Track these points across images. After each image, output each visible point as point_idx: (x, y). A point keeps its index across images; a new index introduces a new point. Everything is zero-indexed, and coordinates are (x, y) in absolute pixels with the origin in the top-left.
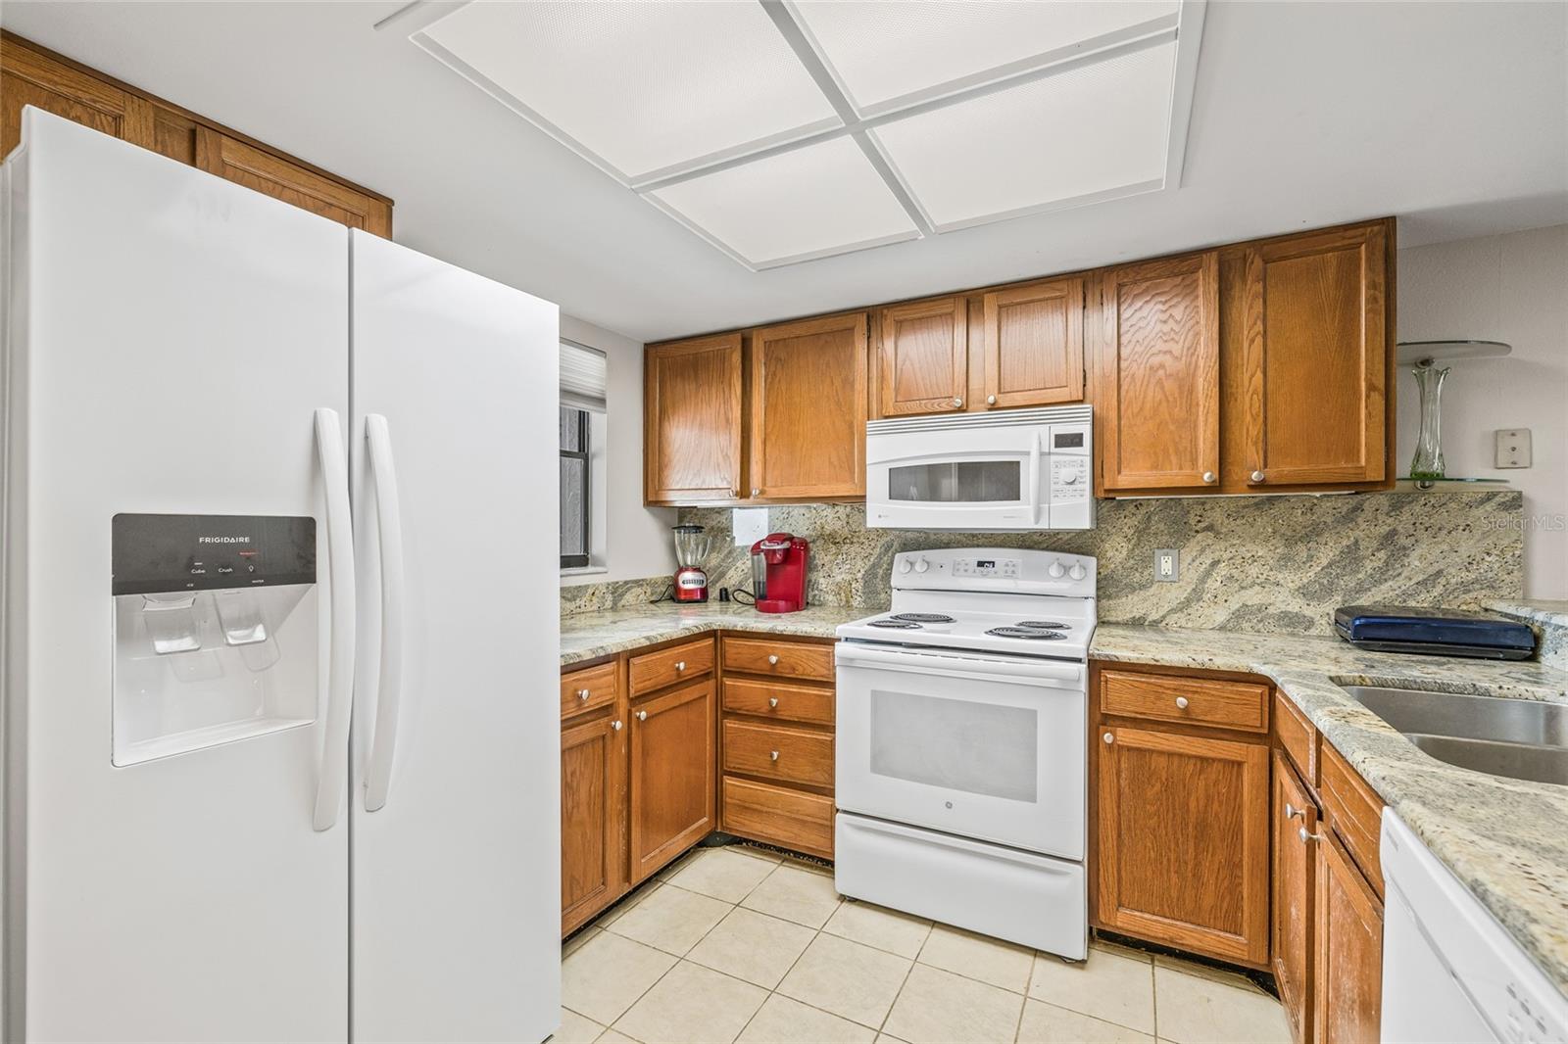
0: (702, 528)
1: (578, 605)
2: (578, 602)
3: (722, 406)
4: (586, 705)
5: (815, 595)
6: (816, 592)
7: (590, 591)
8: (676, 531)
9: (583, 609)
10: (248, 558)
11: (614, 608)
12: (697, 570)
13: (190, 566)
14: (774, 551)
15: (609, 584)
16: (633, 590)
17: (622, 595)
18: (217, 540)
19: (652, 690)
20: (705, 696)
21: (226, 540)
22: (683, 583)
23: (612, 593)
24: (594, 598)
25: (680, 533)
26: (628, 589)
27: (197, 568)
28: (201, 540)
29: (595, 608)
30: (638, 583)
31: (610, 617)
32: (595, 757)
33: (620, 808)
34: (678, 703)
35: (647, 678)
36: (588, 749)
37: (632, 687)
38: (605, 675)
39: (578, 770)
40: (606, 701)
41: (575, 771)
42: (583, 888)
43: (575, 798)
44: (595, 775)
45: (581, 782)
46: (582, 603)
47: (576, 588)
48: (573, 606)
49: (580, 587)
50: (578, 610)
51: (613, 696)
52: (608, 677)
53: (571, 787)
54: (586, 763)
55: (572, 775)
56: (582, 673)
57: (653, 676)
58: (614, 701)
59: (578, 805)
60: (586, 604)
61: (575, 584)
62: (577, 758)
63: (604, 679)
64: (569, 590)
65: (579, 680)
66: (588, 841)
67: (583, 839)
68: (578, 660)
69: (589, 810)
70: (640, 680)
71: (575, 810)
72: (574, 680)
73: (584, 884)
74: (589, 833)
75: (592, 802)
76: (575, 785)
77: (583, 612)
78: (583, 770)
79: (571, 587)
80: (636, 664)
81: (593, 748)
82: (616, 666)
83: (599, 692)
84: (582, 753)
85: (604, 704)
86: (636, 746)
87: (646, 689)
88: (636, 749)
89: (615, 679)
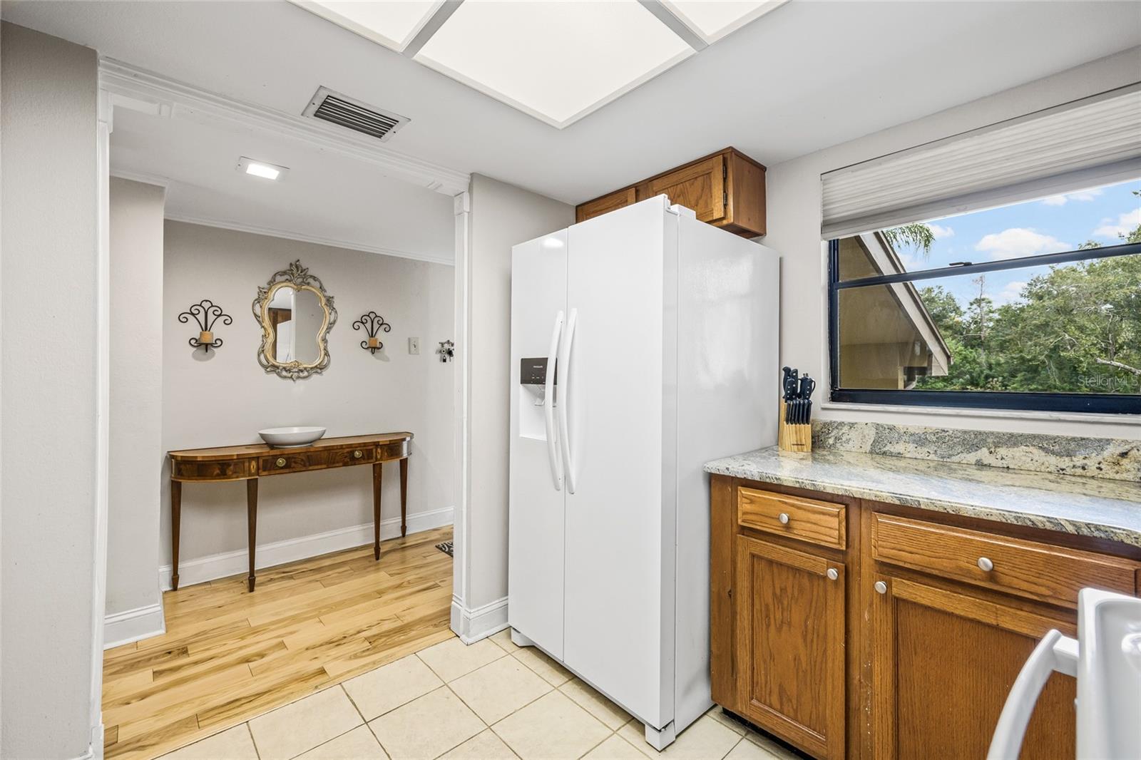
4: (793, 532)
32: (813, 591)
33: (862, 680)
34: (991, 620)
35: (907, 548)
36: (803, 578)
37: (875, 547)
38: (824, 514)
39: (789, 590)
40: (826, 542)
41: (785, 589)
42: (796, 711)
43: (785, 614)
44: (813, 611)
45: (793, 606)
46: (1092, 464)
47: (1073, 439)
48: (1065, 462)
49: (1082, 439)
50: (1079, 471)
51: (836, 541)
52: (827, 516)
53: (780, 602)
54: (801, 591)
55: (781, 590)
56: (790, 498)
57: (921, 551)
58: (841, 548)
59: (789, 624)
60: (1101, 465)
61: (1071, 434)
62: (788, 578)
63: (822, 517)
64: (1055, 440)
65: (786, 503)
66: (803, 671)
67: (796, 662)
68: (776, 482)
69: (805, 640)
70: (889, 544)
71: (785, 628)
72: (780, 501)
73: (797, 707)
74: (804, 665)
75: (809, 637)
76: (785, 603)
77: (1093, 477)
78: (796, 594)
79: (1058, 436)
80: (881, 522)
81: (809, 580)
82: (844, 510)
83: (814, 527)
84: (794, 577)
85: (823, 544)
86: (878, 621)
87: (905, 562)
88: (879, 624)
89: (840, 523)
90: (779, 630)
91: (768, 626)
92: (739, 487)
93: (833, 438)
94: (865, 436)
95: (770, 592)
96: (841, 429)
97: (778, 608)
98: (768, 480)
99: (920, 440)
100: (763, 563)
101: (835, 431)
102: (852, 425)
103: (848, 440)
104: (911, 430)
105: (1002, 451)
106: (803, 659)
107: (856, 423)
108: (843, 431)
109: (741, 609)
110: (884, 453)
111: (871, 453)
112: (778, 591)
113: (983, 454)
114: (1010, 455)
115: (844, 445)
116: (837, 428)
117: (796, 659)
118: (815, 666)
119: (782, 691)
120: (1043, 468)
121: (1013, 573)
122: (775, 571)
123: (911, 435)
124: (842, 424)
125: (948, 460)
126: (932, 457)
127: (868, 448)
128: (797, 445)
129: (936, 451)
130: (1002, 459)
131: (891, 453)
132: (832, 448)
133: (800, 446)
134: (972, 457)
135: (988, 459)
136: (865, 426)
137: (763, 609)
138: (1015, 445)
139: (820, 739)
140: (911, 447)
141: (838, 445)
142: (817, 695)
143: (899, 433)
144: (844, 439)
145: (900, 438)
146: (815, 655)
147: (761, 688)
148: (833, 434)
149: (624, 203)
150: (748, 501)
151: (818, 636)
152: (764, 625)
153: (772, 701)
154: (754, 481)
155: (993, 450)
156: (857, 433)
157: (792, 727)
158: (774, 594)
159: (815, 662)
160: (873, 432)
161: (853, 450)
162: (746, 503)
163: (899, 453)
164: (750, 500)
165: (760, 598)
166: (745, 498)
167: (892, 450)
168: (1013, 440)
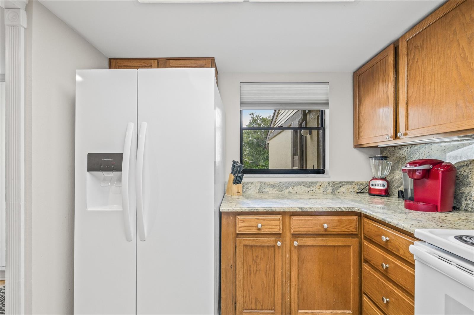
0: (388, 157)
1: (312, 189)
2: (312, 188)
3: (385, 89)
4: (263, 230)
5: (468, 204)
6: (469, 202)
7: (319, 184)
8: (371, 159)
9: (314, 191)
10: (112, 164)
11: (333, 193)
12: (384, 179)
13: (101, 166)
14: (414, 171)
15: (330, 182)
16: (345, 186)
17: (338, 188)
18: (106, 159)
19: (305, 233)
20: (349, 246)
21: (108, 159)
22: (372, 185)
23: (332, 186)
24: (320, 187)
25: (372, 160)
26: (342, 185)
27: (102, 166)
28: (103, 159)
29: (322, 191)
30: (349, 183)
31: (330, 196)
32: (269, 253)
33: (286, 281)
34: (325, 244)
35: (302, 227)
36: (265, 249)
37: (292, 229)
38: (274, 220)
39: (259, 256)
40: (275, 231)
41: (258, 256)
42: (262, 306)
43: (258, 267)
44: (269, 261)
45: (261, 262)
46: (314, 189)
47: (311, 182)
48: (309, 189)
49: (312, 182)
50: (312, 191)
51: (279, 230)
52: (275, 221)
53: (256, 262)
54: (264, 254)
55: (256, 257)
56: (260, 216)
57: (306, 227)
58: (280, 233)
59: (260, 270)
60: (316, 189)
61: (310, 181)
62: (259, 251)
63: (273, 222)
64: (307, 183)
65: (259, 219)
66: (265, 288)
67: (262, 285)
68: (256, 211)
69: (266, 274)
70: (297, 227)
71: (258, 272)
72: (256, 219)
73: (263, 304)
74: (265, 284)
75: (268, 272)
76: (258, 262)
77: (314, 193)
78: (262, 257)
79: (307, 182)
80: (294, 219)
81: (268, 249)
82: (281, 217)
83: (270, 227)
84: (261, 250)
85: (273, 232)
86: (293, 256)
87: (301, 232)
88: (293, 258)
89: (280, 223)
90: (255, 274)
91: (250, 274)
92: (237, 216)
93: (245, 189)
94: (256, 187)
95: (251, 259)
96: (248, 185)
97: (255, 265)
98: (252, 211)
99: (273, 186)
100: (248, 247)
101: (246, 186)
102: (252, 183)
103: (251, 189)
104: (271, 183)
105: (295, 188)
106: (265, 282)
107: (253, 182)
108: (249, 185)
109: (239, 272)
110: (263, 192)
111: (258, 193)
112: (255, 258)
113: (290, 189)
114: (297, 189)
115: (249, 191)
116: (247, 184)
117: (263, 284)
118: (270, 283)
119: (256, 299)
120: (304, 192)
121: (332, 227)
122: (253, 250)
123: (271, 185)
124: (248, 183)
125: (281, 192)
126: (277, 192)
127: (257, 191)
128: (237, 193)
129: (278, 190)
130: (295, 190)
131: (265, 192)
132: (245, 192)
133: (238, 193)
134: (287, 191)
135: (292, 191)
136: (256, 183)
137: (248, 268)
138: (298, 185)
139: (272, 312)
140: (271, 189)
141: (247, 191)
142: (271, 294)
143: (267, 185)
144: (249, 189)
145: (267, 186)
146: (270, 278)
147: (247, 303)
148: (245, 187)
149: (150, 67)
150: (242, 221)
151: (271, 270)
152: (249, 274)
153: (252, 307)
154: (246, 212)
155: (293, 187)
156: (254, 186)
157: (262, 313)
158: (253, 260)
159: (270, 282)
160: (259, 185)
161: (252, 192)
162: (241, 223)
163: (267, 192)
164: (243, 221)
165: (247, 263)
166: (241, 220)
167: (265, 191)
168: (298, 184)
